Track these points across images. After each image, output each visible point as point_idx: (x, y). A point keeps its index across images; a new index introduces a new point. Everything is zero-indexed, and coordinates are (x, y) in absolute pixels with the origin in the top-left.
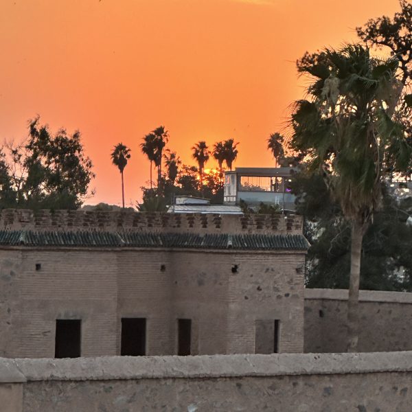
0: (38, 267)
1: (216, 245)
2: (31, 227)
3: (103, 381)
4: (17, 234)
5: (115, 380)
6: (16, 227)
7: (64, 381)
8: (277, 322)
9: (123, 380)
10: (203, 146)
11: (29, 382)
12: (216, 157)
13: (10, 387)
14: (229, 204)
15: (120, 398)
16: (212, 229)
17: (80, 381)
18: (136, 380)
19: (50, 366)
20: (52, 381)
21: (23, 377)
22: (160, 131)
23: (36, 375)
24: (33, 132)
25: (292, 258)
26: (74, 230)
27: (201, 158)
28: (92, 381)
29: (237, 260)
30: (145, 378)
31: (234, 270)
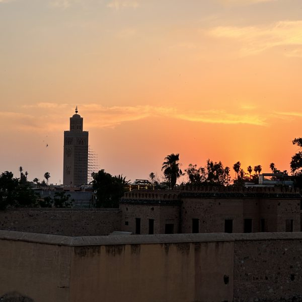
0: (220, 204)
1: (273, 196)
2: (217, 192)
3: (258, 240)
4: (213, 194)
5: (262, 240)
6: (213, 191)
7: (247, 240)
8: (292, 221)
9: (265, 240)
10: (250, 167)
11: (236, 240)
12: (255, 170)
13: (230, 243)
14: (260, 184)
15: (264, 246)
16: (272, 192)
17: (251, 241)
18: (269, 240)
19: (242, 235)
20: (243, 241)
21: (234, 239)
22: (238, 163)
23: (238, 238)
24: (209, 164)
25: (296, 201)
26: (230, 192)
27: (250, 171)
28: (255, 240)
29: (280, 201)
30: (271, 239)
31: (279, 204)
